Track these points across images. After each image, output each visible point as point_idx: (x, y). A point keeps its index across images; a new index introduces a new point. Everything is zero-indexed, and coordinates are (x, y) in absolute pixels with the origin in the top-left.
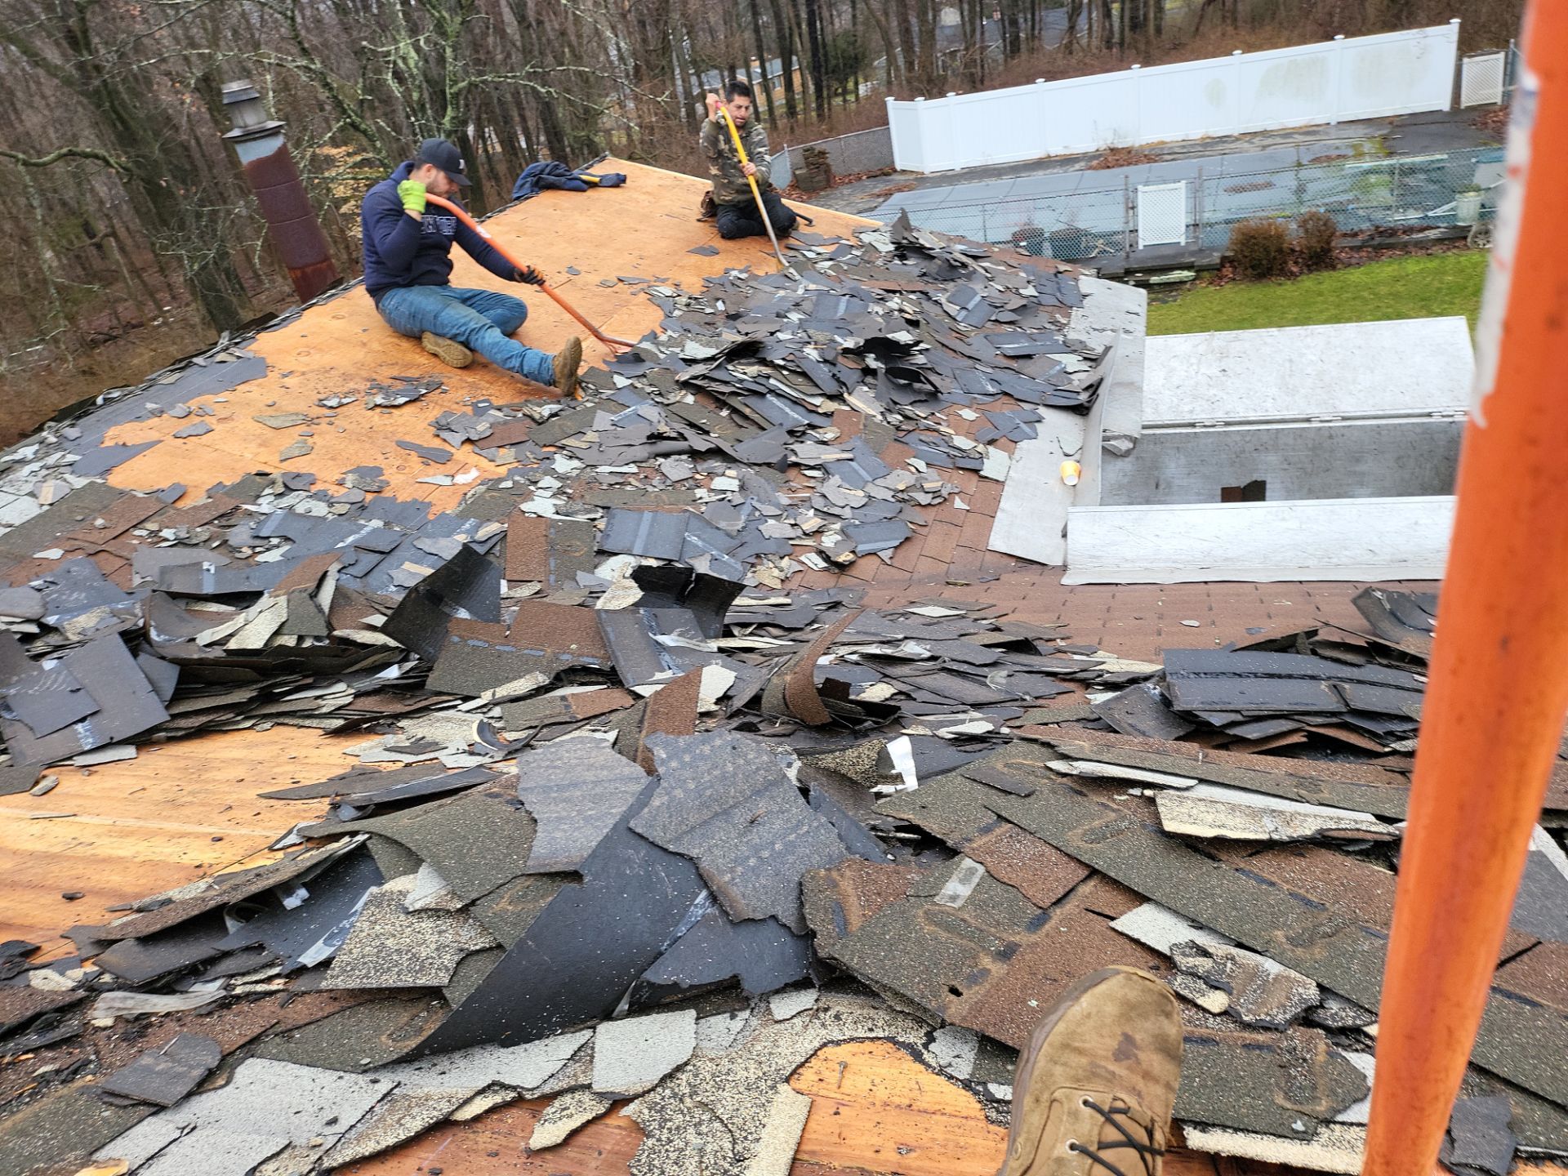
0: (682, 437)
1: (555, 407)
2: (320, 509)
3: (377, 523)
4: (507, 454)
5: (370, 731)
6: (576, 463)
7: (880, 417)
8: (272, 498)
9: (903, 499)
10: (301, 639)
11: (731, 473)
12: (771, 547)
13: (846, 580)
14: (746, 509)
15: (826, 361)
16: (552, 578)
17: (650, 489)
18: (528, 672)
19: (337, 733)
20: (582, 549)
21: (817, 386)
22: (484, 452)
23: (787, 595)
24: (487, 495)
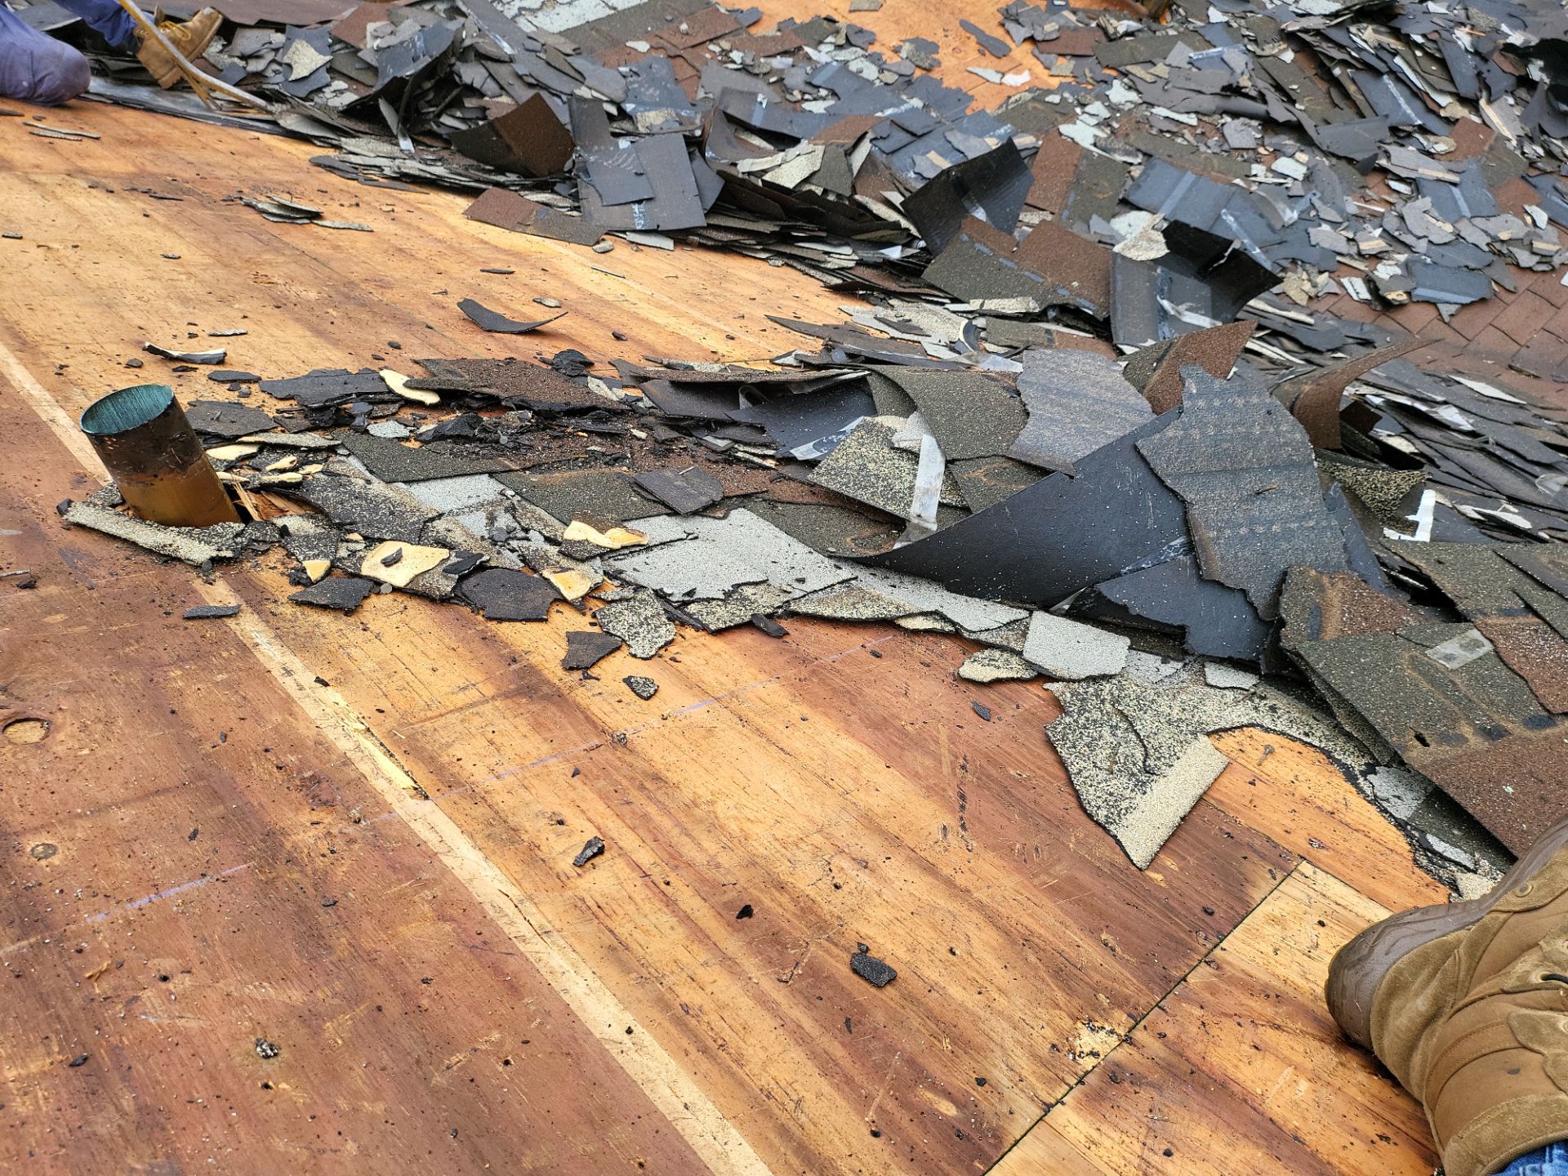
0: (1262, 98)
1: (1133, 25)
2: (870, 72)
3: (917, 103)
4: (1065, 65)
5: (863, 298)
6: (1133, 96)
7: (1514, 142)
8: (832, 48)
9: (1499, 251)
10: (825, 192)
11: (1303, 157)
12: (1312, 255)
13: (1386, 322)
14: (1303, 204)
15: (1477, 53)
16: (1066, 213)
17: (1203, 148)
18: (1021, 294)
19: (835, 289)
20: (1107, 193)
21: (1452, 81)
22: (1042, 57)
23: (1311, 315)
24: (1030, 106)
